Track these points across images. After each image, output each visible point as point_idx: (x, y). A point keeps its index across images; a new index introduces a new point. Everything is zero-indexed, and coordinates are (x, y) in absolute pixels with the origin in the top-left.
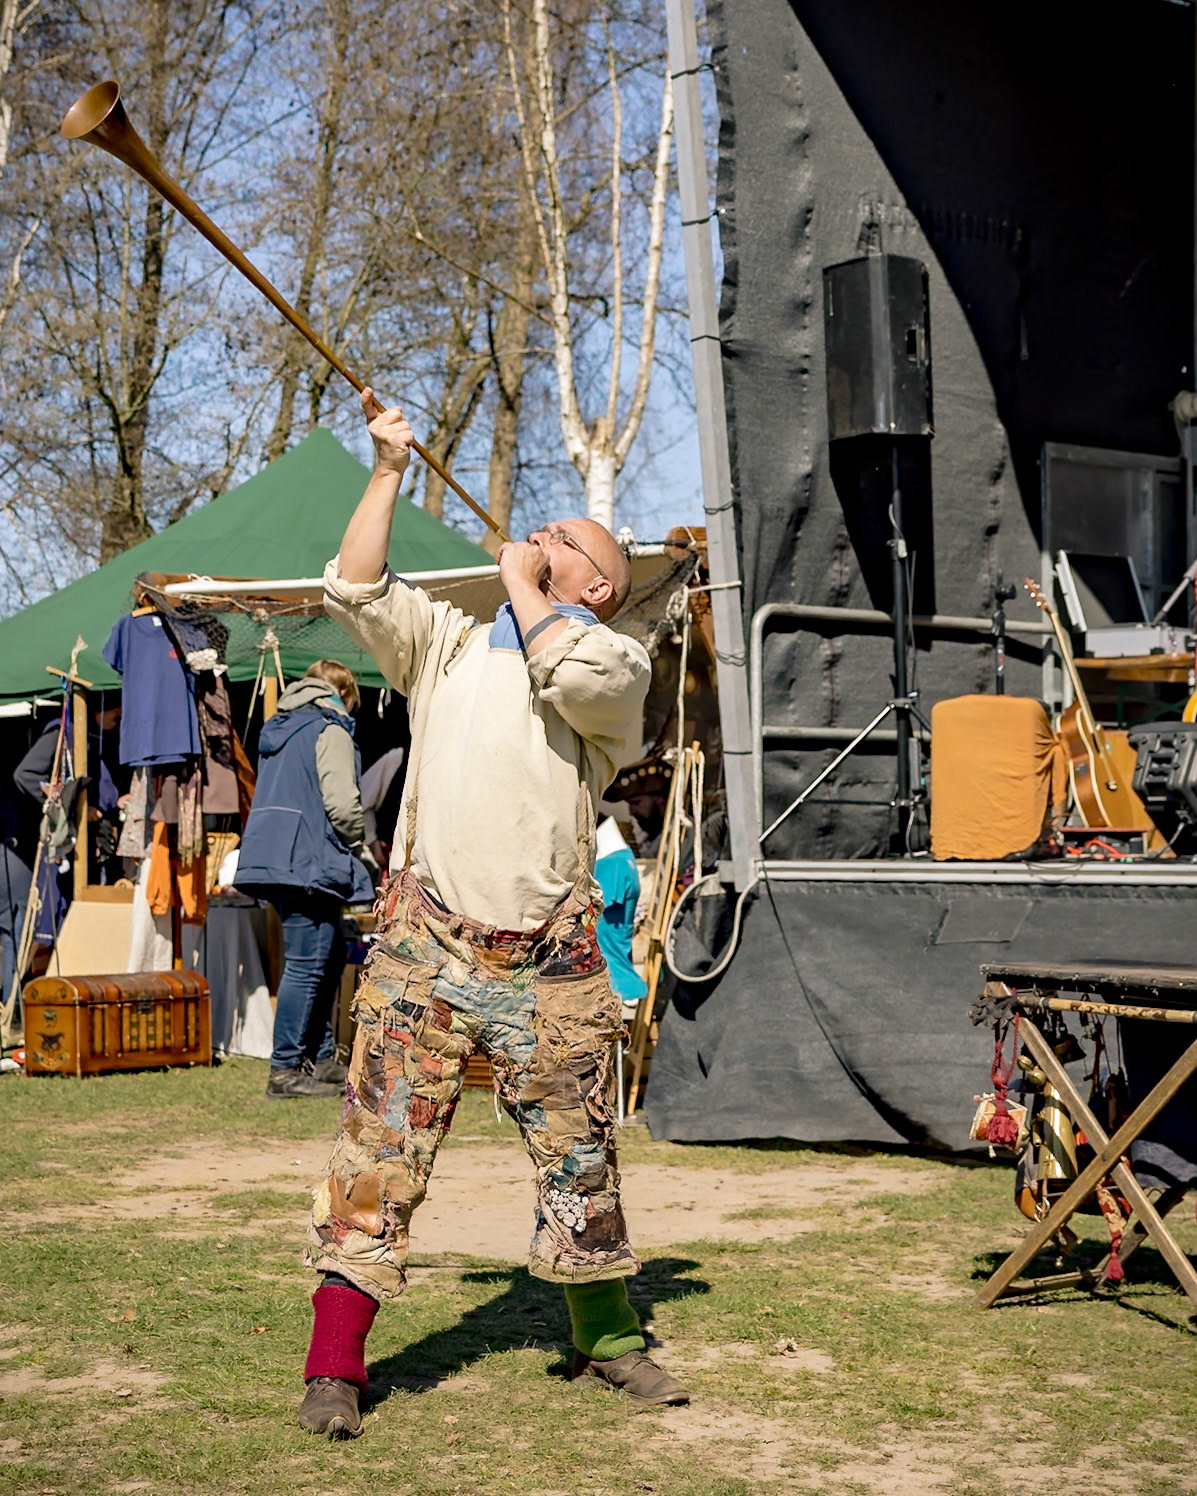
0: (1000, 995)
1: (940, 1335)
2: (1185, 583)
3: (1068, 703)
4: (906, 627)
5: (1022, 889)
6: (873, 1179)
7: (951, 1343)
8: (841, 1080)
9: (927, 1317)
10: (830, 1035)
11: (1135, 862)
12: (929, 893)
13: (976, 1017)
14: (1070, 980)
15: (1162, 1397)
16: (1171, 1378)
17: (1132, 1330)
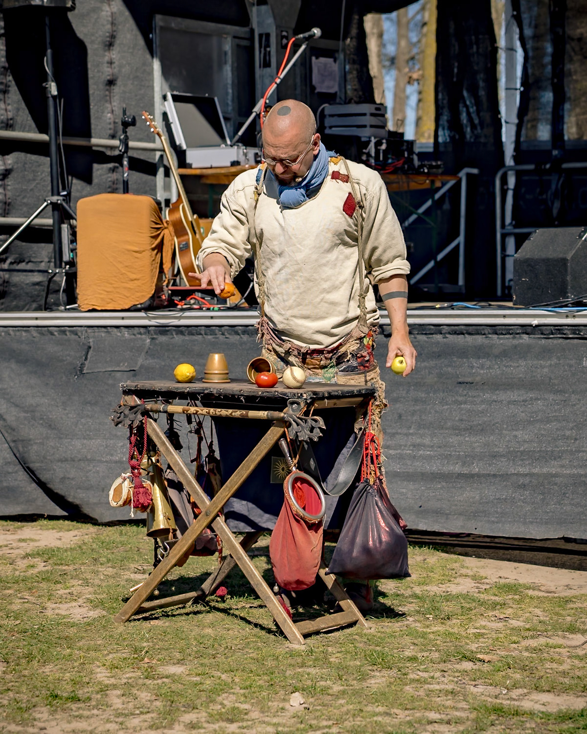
0: (132, 404)
1: (81, 644)
2: (254, 115)
3: (174, 199)
4: (58, 146)
5: (142, 330)
6: (37, 537)
7: (88, 650)
8: (16, 472)
9: (72, 631)
10: (9, 439)
11: (220, 310)
12: (77, 334)
13: (116, 420)
14: (184, 392)
15: (235, 678)
16: (241, 665)
17: (216, 633)
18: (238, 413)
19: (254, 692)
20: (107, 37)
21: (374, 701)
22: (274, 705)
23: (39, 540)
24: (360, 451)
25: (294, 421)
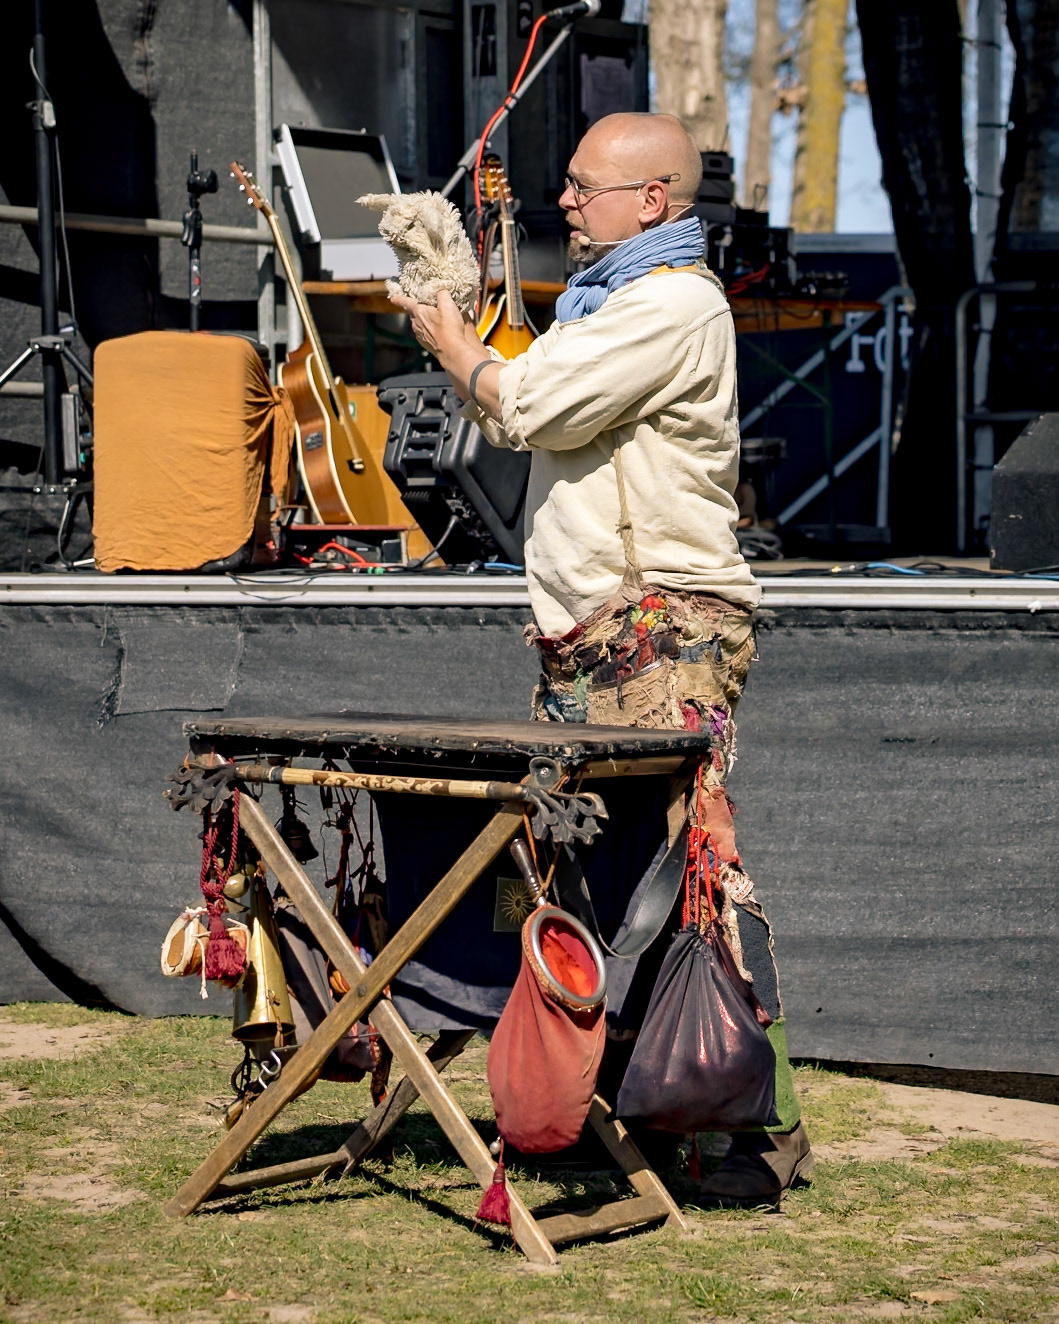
0: (210, 766)
1: (94, 1259)
2: (460, 172)
3: (294, 344)
4: (56, 231)
5: (226, 613)
7: (110, 1272)
9: (76, 1234)
11: (387, 572)
12: (91, 620)
13: (177, 798)
14: (316, 742)
17: (374, 1239)
18: (427, 785)
20: (139, 10)
23: (10, 1045)
24: (678, 868)
25: (544, 802)
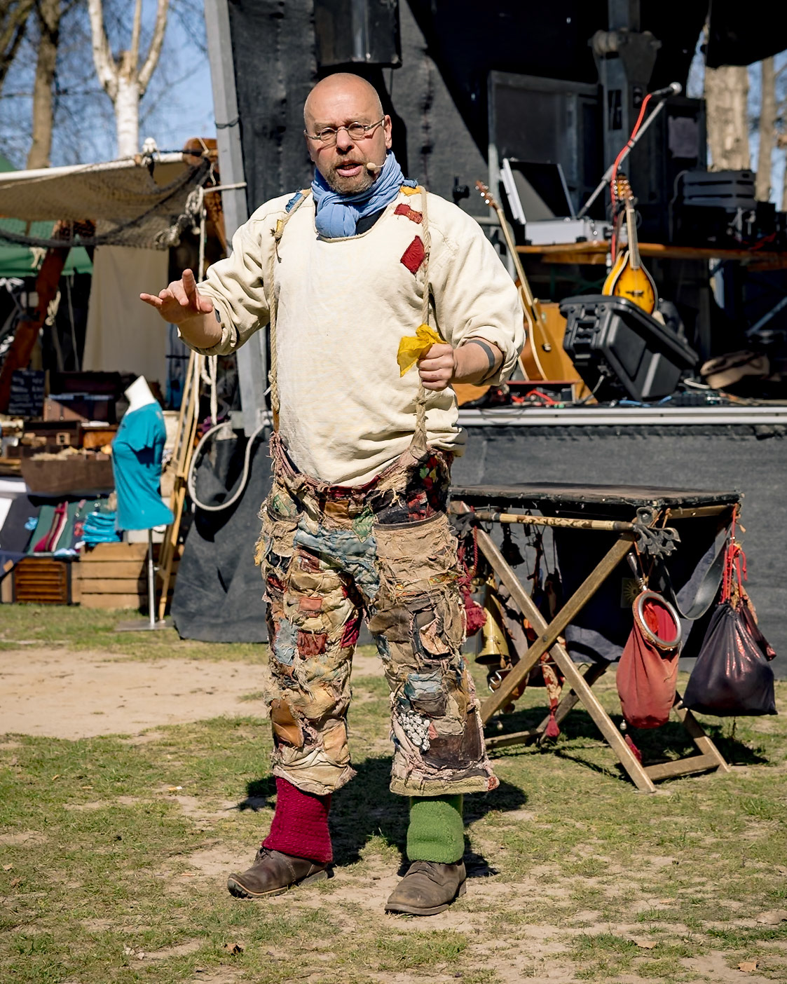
0: (461, 512)
2: (603, 184)
5: (477, 431)
11: (565, 407)
14: (517, 498)
15: (591, 826)
16: (598, 811)
17: (567, 775)
18: (579, 523)
19: (613, 843)
20: (424, 98)
21: (753, 855)
22: (638, 858)
23: (362, 668)
24: (720, 569)
25: (645, 532)
